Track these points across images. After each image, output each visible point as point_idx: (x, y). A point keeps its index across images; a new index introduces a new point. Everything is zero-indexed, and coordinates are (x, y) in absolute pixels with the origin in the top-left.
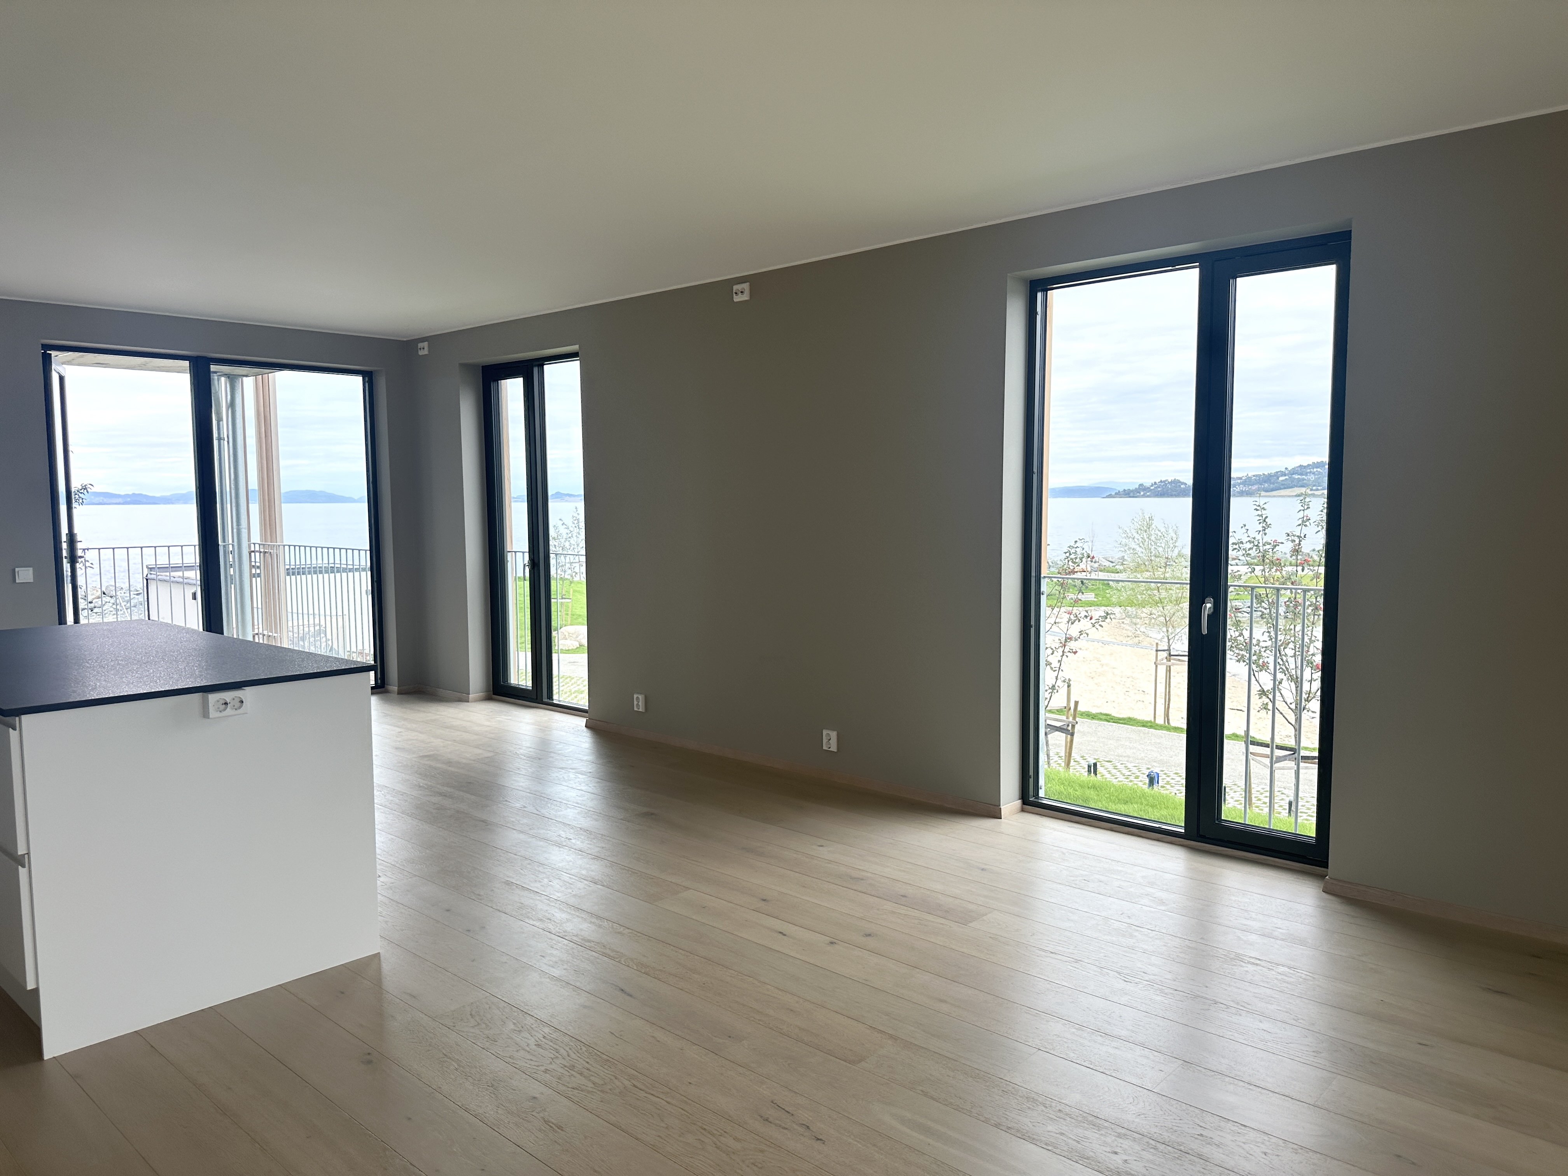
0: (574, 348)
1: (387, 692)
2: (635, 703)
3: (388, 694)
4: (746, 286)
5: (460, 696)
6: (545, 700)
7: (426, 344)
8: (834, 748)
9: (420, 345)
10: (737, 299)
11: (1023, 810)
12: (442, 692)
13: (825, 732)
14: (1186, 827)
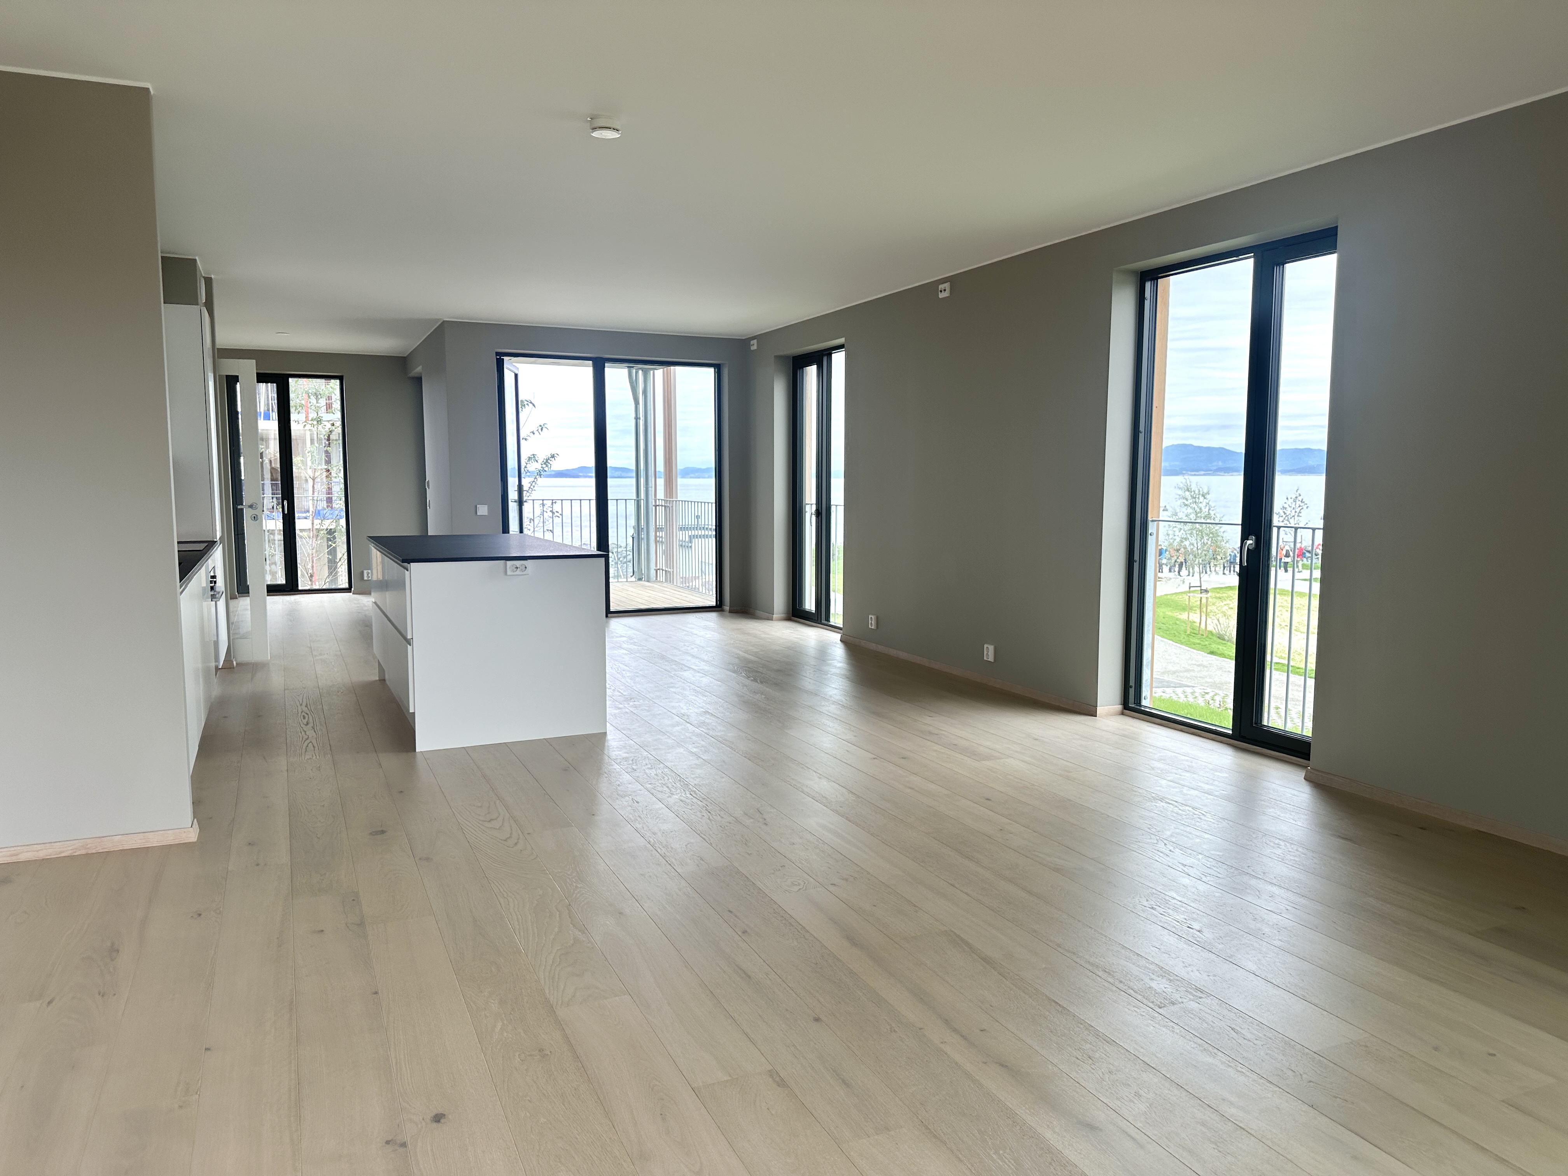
0: (842, 341)
1: (723, 610)
2: (870, 622)
3: (723, 612)
4: (947, 286)
5: (767, 615)
6: (824, 621)
7: (755, 341)
8: (991, 659)
9: (752, 342)
10: (941, 295)
11: (1122, 714)
12: (759, 613)
13: (986, 646)
14: (1233, 730)
